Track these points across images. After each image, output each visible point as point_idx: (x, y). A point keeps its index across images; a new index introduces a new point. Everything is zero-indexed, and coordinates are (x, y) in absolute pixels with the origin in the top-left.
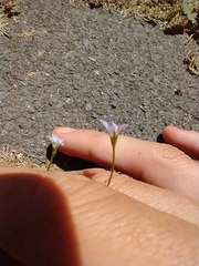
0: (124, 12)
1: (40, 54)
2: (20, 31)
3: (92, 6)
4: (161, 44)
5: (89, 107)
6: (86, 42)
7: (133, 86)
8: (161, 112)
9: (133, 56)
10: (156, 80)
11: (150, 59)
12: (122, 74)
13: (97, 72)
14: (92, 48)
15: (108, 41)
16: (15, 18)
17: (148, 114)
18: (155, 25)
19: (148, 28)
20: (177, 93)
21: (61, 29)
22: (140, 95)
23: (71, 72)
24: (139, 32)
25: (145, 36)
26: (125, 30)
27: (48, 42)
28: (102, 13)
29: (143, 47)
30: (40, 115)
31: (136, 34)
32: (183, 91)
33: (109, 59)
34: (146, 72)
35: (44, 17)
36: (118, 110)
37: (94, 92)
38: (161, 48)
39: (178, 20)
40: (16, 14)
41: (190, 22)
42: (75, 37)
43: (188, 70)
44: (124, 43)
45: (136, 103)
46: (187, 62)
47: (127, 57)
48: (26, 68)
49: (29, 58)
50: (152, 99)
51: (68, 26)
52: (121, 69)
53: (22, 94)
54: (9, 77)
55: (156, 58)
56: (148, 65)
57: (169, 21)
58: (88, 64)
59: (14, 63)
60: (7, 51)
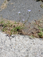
1: (14, 6)
2: (10, 3)
4: (36, 3)
5: (24, 14)
6: (22, 4)
8: (36, 14)
10: (35, 9)
11: (34, 6)
12: (29, 9)
13: (24, 9)
14: (23, 5)
15: (26, 3)
16: (9, 1)
17: (34, 14)
20: (39, 11)
21: (17, 2)
22: (32, 12)
23: (20, 9)
25: (33, 2)
26: (29, 1)
27: (15, 4)
29: (32, 4)
30: (16, 16)
31: (31, 2)
32: (40, 11)
33: (26, 6)
35: (14, 1)
36: (29, 14)
37: (24, 12)
38: (36, 4)
42: (20, 3)
44: (29, 3)
46: (41, 6)
47: (30, 6)
48: (12, 9)
49: (13, 7)
50: (35, 12)
51: (18, 2)
52: (29, 8)
53: (12, 13)
54: (10, 10)
55: (35, 5)
56: (34, 7)
58: (23, 7)
59: (10, 8)
60: (9, 6)
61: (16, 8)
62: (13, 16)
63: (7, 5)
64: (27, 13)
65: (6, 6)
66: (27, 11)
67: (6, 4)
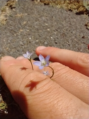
0: (59, 6)
1: (25, 23)
2: (16, 14)
3: (45, 4)
4: (75, 18)
5: (46, 43)
6: (43, 18)
7: (64, 35)
8: (76, 45)
9: (63, 23)
10: (74, 32)
11: (70, 24)
12: (59, 30)
13: (49, 30)
14: (46, 20)
15: (53, 17)
16: (14, 9)
17: (71, 46)
18: (72, 11)
19: (69, 12)
20: (83, 37)
21: (33, 13)
22: (67, 38)
23: (38, 30)
24: (65, 14)
25: (68, 15)
26: (59, 13)
27: (28, 18)
28: (49, 7)
29: (67, 20)
30: (26, 46)
31: (64, 15)
32: (86, 37)
33: (53, 25)
34: (69, 29)
35: (26, 9)
36: (58, 44)
37: (48, 37)
38: (75, 20)
39: (81, 9)
40: (14, 8)
41: (86, 9)
42: (39, 16)
43: (87, 28)
44: (59, 18)
45: (65, 41)
46: (86, 25)
47: (61, 24)
48: (19, 28)
49: (20, 24)
50: (72, 40)
51: (36, 12)
52: (59, 28)
53: (18, 38)
54: (13, 32)
55: (73, 24)
56: (70, 27)
57: (78, 9)
58: (44, 27)
59: (14, 26)
60: (11, 22)
61: (28, 28)
62: (18, 48)
63: (8, 18)
64: (53, 42)
65: (5, 19)
66: (54, 36)
67: (6, 16)
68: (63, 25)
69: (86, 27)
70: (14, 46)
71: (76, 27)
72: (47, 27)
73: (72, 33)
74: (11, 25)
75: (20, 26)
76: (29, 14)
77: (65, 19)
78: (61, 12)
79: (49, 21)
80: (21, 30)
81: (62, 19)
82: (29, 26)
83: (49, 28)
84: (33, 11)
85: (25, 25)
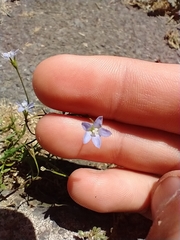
1: (37, 29)
2: (21, 12)
4: (144, 23)
6: (77, 21)
9: (118, 33)
10: (139, 51)
11: (133, 34)
12: (108, 47)
13: (86, 45)
14: (82, 26)
15: (97, 19)
16: (17, 2)
18: (139, 8)
19: (133, 11)
21: (56, 11)
23: (63, 44)
24: (125, 14)
25: (130, 17)
26: (113, 12)
27: (44, 21)
29: (128, 26)
31: (122, 16)
33: (97, 35)
34: (130, 45)
35: (42, 1)
38: (144, 26)
39: (160, 5)
41: (170, 4)
42: (68, 17)
43: (168, 44)
44: (111, 22)
46: (167, 38)
47: (113, 33)
48: (25, 40)
49: (28, 32)
51: (62, 8)
52: (108, 42)
53: (20, 60)
54: (9, 47)
55: (139, 34)
56: (132, 40)
57: (152, 5)
58: (77, 38)
59: (15, 36)
60: (9, 27)
61: (42, 39)
63: (2, 19)
68: (117, 36)
69: (165, 41)
70: (9, 76)
71: (146, 41)
72: (84, 40)
73: (134, 52)
74: (7, 34)
75: (27, 36)
76: (47, 13)
77: (123, 25)
78: (116, 10)
79: (88, 28)
80: (28, 45)
81: (116, 23)
82: (45, 37)
83: (86, 41)
84: (57, 6)
85: (38, 34)
